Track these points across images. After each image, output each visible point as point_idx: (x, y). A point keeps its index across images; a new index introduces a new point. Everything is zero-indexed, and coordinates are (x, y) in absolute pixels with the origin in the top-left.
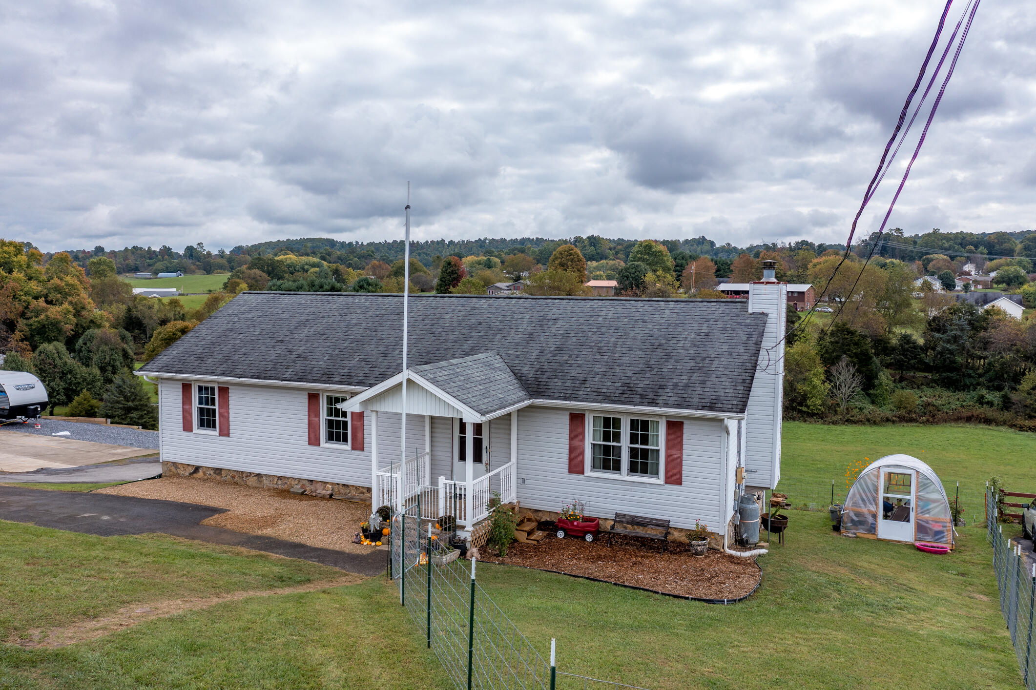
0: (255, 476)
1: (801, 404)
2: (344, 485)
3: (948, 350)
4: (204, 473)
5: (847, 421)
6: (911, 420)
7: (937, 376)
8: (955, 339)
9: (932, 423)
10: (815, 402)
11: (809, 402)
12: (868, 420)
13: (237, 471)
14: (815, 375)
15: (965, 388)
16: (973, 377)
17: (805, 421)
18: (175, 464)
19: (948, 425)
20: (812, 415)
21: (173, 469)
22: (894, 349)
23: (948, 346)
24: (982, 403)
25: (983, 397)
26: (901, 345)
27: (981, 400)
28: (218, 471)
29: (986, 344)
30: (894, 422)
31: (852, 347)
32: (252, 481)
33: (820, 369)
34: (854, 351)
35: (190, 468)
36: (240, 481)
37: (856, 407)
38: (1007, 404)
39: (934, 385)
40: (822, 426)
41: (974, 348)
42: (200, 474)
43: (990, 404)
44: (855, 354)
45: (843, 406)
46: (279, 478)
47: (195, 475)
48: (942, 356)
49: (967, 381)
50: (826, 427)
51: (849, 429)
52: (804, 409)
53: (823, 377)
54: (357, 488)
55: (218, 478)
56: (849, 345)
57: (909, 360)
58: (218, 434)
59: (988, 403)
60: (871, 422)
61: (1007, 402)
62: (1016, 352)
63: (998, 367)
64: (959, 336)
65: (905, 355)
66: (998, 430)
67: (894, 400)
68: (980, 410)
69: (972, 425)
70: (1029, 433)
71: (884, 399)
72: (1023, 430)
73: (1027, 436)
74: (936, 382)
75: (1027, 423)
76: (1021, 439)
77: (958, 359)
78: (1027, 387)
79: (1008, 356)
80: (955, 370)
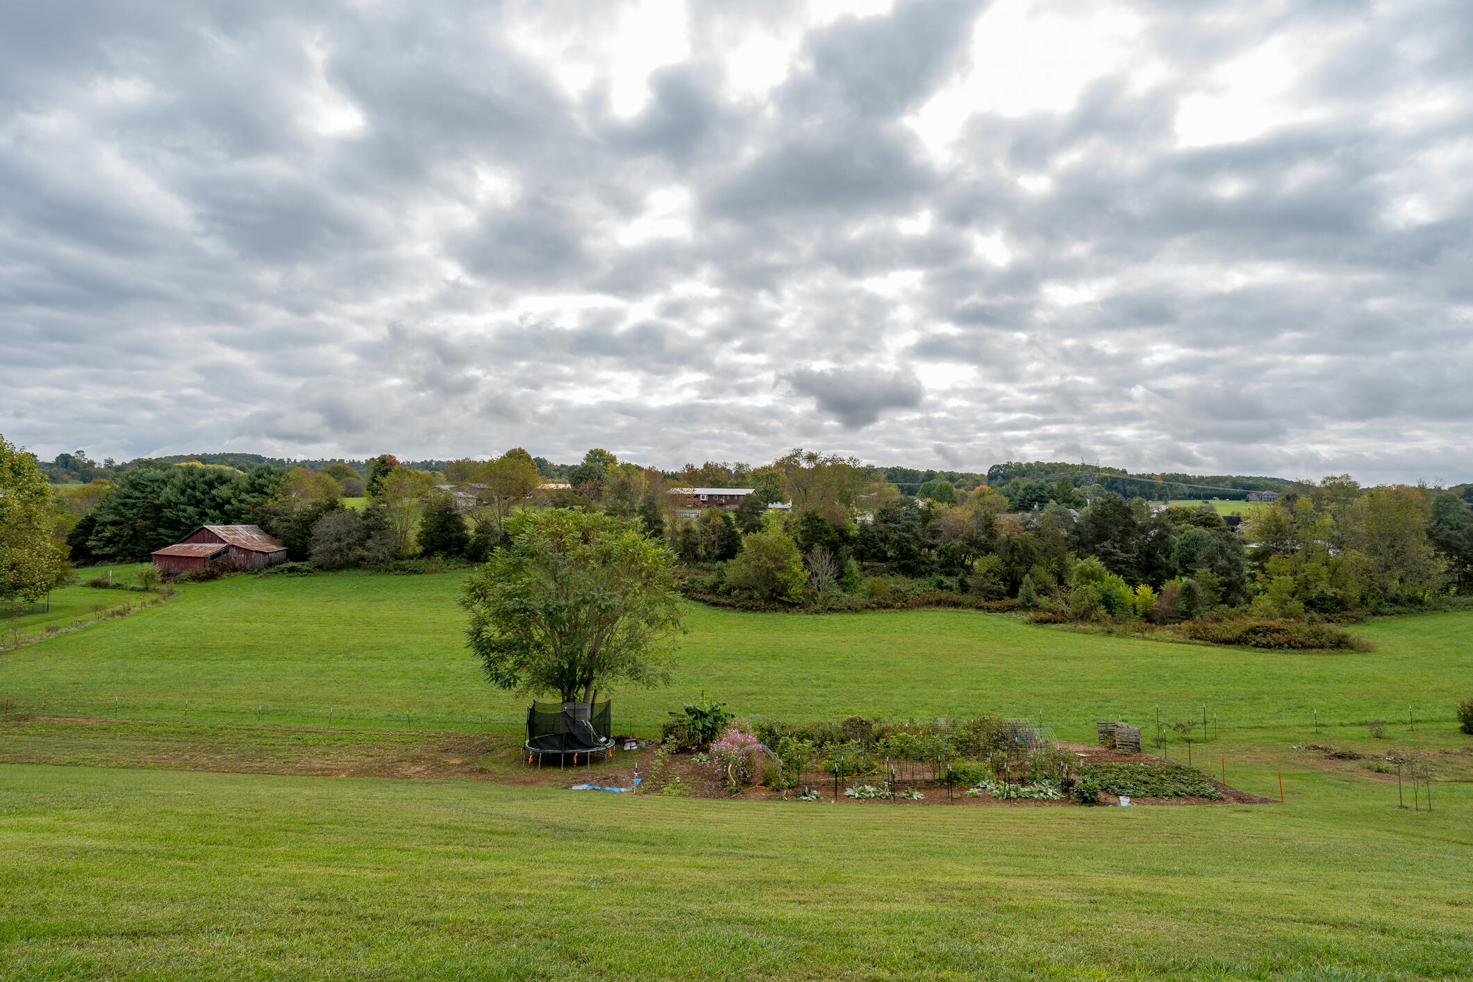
1: (780, 594)
3: (904, 538)
5: (829, 609)
6: (887, 607)
7: (895, 565)
8: (908, 529)
9: (907, 608)
10: (796, 591)
11: (790, 592)
12: (850, 608)
14: (795, 562)
15: (921, 574)
16: (926, 564)
17: (788, 612)
19: (921, 609)
20: (793, 605)
22: (855, 539)
23: (904, 534)
24: (941, 588)
25: (942, 582)
26: (861, 535)
27: (940, 585)
29: (935, 533)
30: (873, 609)
31: (824, 536)
33: (798, 556)
34: (826, 539)
37: (832, 596)
38: (964, 588)
39: (894, 572)
40: (806, 616)
41: (923, 537)
43: (951, 589)
44: (826, 541)
45: (820, 595)
48: (899, 544)
49: (922, 568)
50: (811, 617)
51: (835, 618)
52: (785, 599)
53: (802, 564)
56: (821, 533)
57: (870, 549)
59: (947, 587)
60: (851, 609)
61: (965, 586)
62: (963, 539)
63: (949, 554)
64: (912, 525)
65: (866, 544)
66: (968, 613)
67: (865, 587)
68: (944, 594)
69: (942, 609)
70: (998, 614)
71: (855, 587)
72: (992, 612)
73: (999, 617)
74: (895, 570)
75: (993, 604)
76: (995, 619)
77: (914, 547)
78: (984, 570)
79: (958, 543)
80: (912, 557)
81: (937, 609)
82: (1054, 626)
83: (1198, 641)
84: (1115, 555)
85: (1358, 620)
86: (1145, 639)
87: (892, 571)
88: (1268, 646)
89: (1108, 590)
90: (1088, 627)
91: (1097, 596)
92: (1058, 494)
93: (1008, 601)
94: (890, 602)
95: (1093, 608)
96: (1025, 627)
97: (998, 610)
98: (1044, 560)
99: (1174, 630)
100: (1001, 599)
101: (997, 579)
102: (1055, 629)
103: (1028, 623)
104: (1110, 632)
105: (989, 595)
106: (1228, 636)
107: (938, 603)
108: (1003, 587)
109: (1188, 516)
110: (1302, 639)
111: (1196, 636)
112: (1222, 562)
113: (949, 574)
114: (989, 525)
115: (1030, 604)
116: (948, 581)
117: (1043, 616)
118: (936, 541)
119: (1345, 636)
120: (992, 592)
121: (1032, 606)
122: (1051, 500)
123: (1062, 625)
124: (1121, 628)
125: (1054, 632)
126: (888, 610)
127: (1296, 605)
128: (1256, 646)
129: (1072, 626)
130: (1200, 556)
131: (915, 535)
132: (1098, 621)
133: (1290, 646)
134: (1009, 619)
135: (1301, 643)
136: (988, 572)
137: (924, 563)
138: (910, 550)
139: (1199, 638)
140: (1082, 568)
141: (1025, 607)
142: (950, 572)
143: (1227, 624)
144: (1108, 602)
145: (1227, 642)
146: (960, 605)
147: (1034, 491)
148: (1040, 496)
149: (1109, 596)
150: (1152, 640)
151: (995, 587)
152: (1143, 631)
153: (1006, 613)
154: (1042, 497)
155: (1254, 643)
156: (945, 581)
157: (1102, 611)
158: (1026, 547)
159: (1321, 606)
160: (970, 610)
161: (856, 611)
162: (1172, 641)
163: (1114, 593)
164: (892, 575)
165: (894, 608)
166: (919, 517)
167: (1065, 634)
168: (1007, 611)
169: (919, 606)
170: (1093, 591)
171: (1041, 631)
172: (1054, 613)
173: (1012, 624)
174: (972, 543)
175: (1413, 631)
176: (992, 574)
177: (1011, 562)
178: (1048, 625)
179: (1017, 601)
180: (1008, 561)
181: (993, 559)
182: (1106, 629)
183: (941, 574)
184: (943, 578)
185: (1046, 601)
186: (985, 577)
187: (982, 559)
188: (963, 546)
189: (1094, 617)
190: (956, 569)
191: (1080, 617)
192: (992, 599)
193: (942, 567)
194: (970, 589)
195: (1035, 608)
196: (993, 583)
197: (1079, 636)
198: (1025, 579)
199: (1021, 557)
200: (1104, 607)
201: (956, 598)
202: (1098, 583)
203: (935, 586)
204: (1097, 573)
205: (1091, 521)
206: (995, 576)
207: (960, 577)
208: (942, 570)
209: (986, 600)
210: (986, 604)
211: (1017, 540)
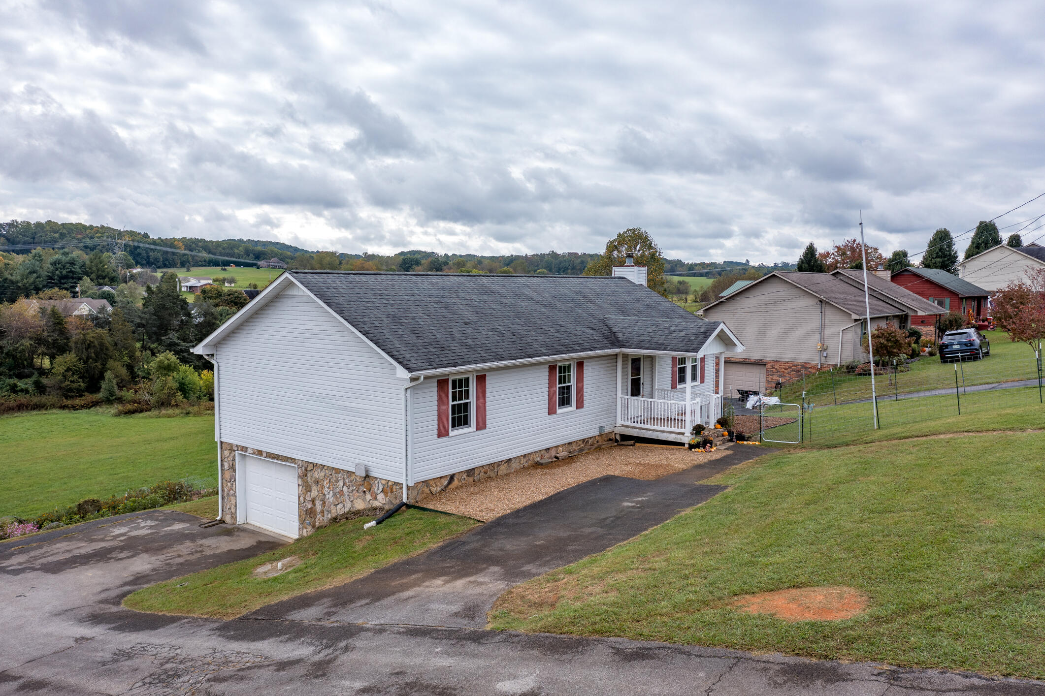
0: (505, 463)
2: (569, 443)
4: (459, 481)
13: (489, 464)
18: (426, 483)
21: (426, 490)
24: (15, 391)
27: (14, 389)
28: (470, 472)
32: (503, 469)
35: (443, 480)
36: (492, 474)
38: (41, 389)
42: (456, 482)
43: (26, 391)
46: (524, 456)
47: (451, 486)
54: (576, 442)
55: (471, 479)
58: (475, 430)
59: (22, 390)
61: (41, 387)
62: (31, 338)
63: (18, 355)
66: (54, 414)
68: (22, 398)
69: (25, 414)
70: (85, 411)
72: (77, 409)
73: (87, 413)
75: (77, 402)
76: (83, 416)
78: (62, 369)
79: (27, 343)
81: (19, 414)
82: (141, 415)
84: (179, 345)
89: (183, 379)
90: (170, 411)
91: (175, 385)
92: (90, 269)
93: (89, 397)
95: (174, 395)
96: (117, 420)
97: (82, 407)
98: (117, 354)
100: (81, 396)
101: (76, 377)
102: (143, 418)
103: (119, 414)
104: (188, 413)
105: (68, 393)
107: (20, 408)
108: (82, 384)
109: (221, 295)
113: (20, 376)
114: (59, 323)
115: (114, 398)
116: (21, 384)
117: (129, 407)
118: (1, 342)
120: (71, 390)
121: (116, 399)
122: (85, 277)
123: (148, 413)
124: (196, 408)
125: (143, 421)
129: (156, 412)
132: (177, 405)
134: (97, 414)
136: (66, 371)
140: (160, 362)
141: (109, 401)
142: (20, 373)
144: (183, 388)
146: (43, 407)
147: (64, 267)
148: (71, 272)
149: (184, 384)
151: (75, 385)
153: (92, 409)
154: (73, 272)
156: (19, 384)
157: (179, 396)
158: (102, 344)
160: (54, 411)
163: (187, 381)
167: (151, 420)
168: (92, 407)
170: (171, 381)
171: (132, 420)
172: (139, 403)
173: (103, 418)
174: (40, 341)
176: (71, 373)
177: (88, 359)
178: (136, 414)
179: (100, 395)
180: (85, 358)
181: (69, 358)
182: (184, 411)
183: (10, 377)
184: (15, 381)
185: (129, 394)
186: (64, 376)
187: (59, 359)
188: (31, 345)
189: (173, 402)
190: (26, 371)
191: (163, 404)
192: (72, 397)
193: (10, 370)
194: (48, 389)
195: (120, 400)
196: (71, 382)
197: (165, 420)
198: (108, 375)
199: (97, 354)
200: (180, 393)
201: (36, 400)
202: (175, 374)
203: (7, 391)
204: (173, 365)
205: (154, 314)
206: (73, 374)
207: (34, 378)
208: (11, 373)
209: (66, 398)
210: (69, 402)
211: (93, 337)
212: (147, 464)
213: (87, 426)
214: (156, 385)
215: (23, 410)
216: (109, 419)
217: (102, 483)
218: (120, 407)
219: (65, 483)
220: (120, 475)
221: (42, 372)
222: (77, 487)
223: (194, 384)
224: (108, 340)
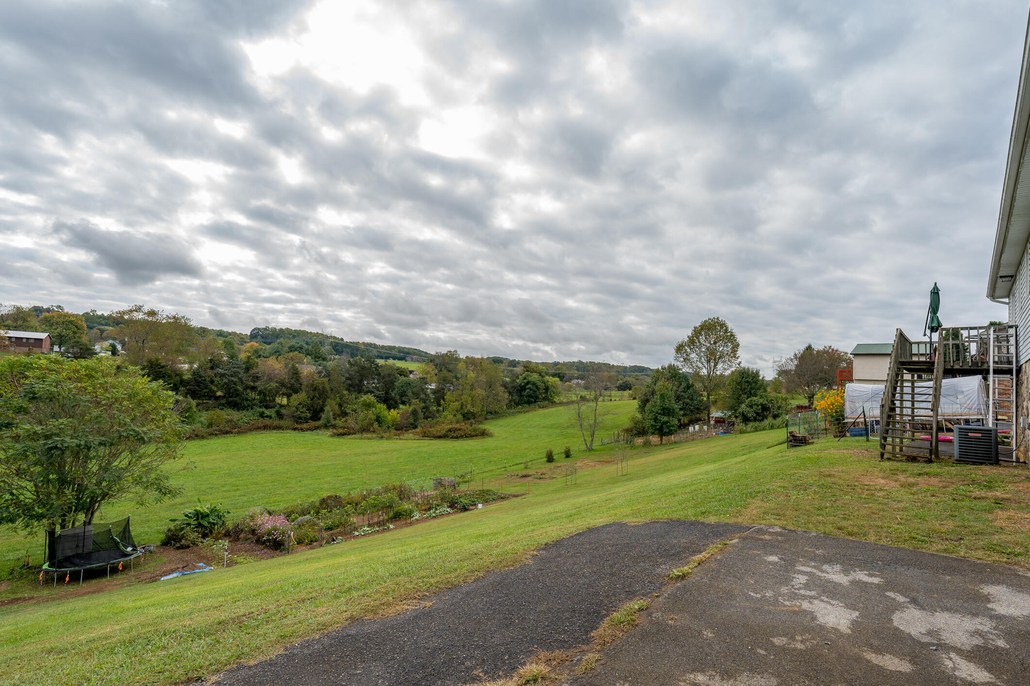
3: (232, 381)
6: (227, 433)
7: (224, 401)
8: (235, 374)
9: (242, 433)
12: (197, 436)
15: (244, 408)
16: (249, 400)
22: (188, 382)
23: (233, 378)
24: (263, 417)
25: (263, 413)
26: (191, 378)
27: (262, 415)
29: (256, 378)
30: (216, 435)
41: (247, 381)
43: (271, 417)
48: (228, 386)
49: (246, 403)
57: (202, 389)
59: (267, 416)
61: (281, 415)
62: (277, 382)
63: (267, 393)
64: (238, 372)
65: (199, 386)
66: (288, 433)
67: (202, 419)
68: (267, 421)
69: (269, 432)
70: (309, 432)
71: (194, 420)
72: (303, 431)
73: (311, 434)
74: (224, 405)
75: (305, 426)
76: (308, 435)
77: (240, 388)
78: (296, 403)
79: (274, 385)
80: (238, 395)
81: (264, 432)
82: (349, 437)
83: (427, 438)
85: (481, 423)
86: (400, 439)
87: (222, 406)
88: (457, 438)
89: (379, 413)
90: (369, 435)
91: (374, 417)
92: (310, 352)
93: (312, 424)
94: (228, 429)
95: (372, 424)
96: (332, 439)
97: (308, 429)
98: (333, 396)
99: (413, 433)
100: (307, 422)
101: (304, 409)
102: (350, 439)
103: (334, 435)
104: (382, 437)
105: (298, 420)
106: (439, 434)
107: (266, 428)
108: (308, 415)
110: (469, 433)
111: (426, 435)
112: (422, 396)
113: (267, 407)
114: (296, 373)
115: (330, 424)
116: (267, 412)
117: (341, 431)
118: (256, 384)
119: (485, 430)
120: (300, 418)
121: (331, 426)
123: (354, 436)
124: (387, 434)
125: (351, 440)
126: (228, 435)
127: (460, 416)
128: (452, 438)
129: (359, 435)
130: (410, 393)
131: (241, 379)
132: (374, 432)
133: (466, 437)
134: (318, 434)
135: (470, 434)
136: (298, 405)
137: (247, 400)
138: (237, 390)
139: (426, 437)
140: (363, 401)
141: (326, 427)
142: (266, 405)
143: (438, 428)
144: (379, 420)
145: (440, 437)
146: (281, 428)
149: (379, 417)
150: (404, 439)
151: (303, 415)
152: (399, 435)
153: (314, 432)
155: (451, 436)
156: (265, 412)
157: (376, 425)
158: (324, 388)
159: (467, 416)
160: (288, 431)
161: (203, 437)
162: (414, 439)
163: (381, 415)
164: (222, 409)
165: (232, 433)
166: (244, 366)
167: (357, 441)
168: (314, 430)
169: (250, 430)
170: (371, 414)
171: (343, 440)
172: (348, 428)
174: (282, 384)
175: (501, 426)
176: (302, 406)
177: (314, 398)
178: (346, 436)
179: (321, 423)
180: (312, 397)
181: (301, 397)
182: (379, 436)
183: (260, 407)
184: (263, 409)
185: (339, 422)
186: (297, 408)
187: (294, 396)
188: (277, 386)
189: (372, 429)
190: (271, 404)
191: (364, 430)
192: (301, 423)
193: (261, 403)
194: (285, 417)
195: (334, 426)
196: (301, 412)
197: (366, 441)
198: (327, 408)
199: (320, 395)
200: (377, 423)
201: (277, 422)
202: (374, 409)
203: (257, 416)
204: (372, 403)
205: (358, 372)
206: (303, 407)
207: (277, 408)
208: (261, 405)
209: (297, 423)
210: (299, 426)
211: (319, 383)
212: (361, 470)
213: (312, 442)
214: (362, 415)
215: (267, 429)
216: (327, 439)
217: (330, 483)
218: (335, 431)
219: (300, 481)
220: (342, 478)
221: (282, 406)
222: (311, 484)
223: (386, 417)
224: (327, 387)
